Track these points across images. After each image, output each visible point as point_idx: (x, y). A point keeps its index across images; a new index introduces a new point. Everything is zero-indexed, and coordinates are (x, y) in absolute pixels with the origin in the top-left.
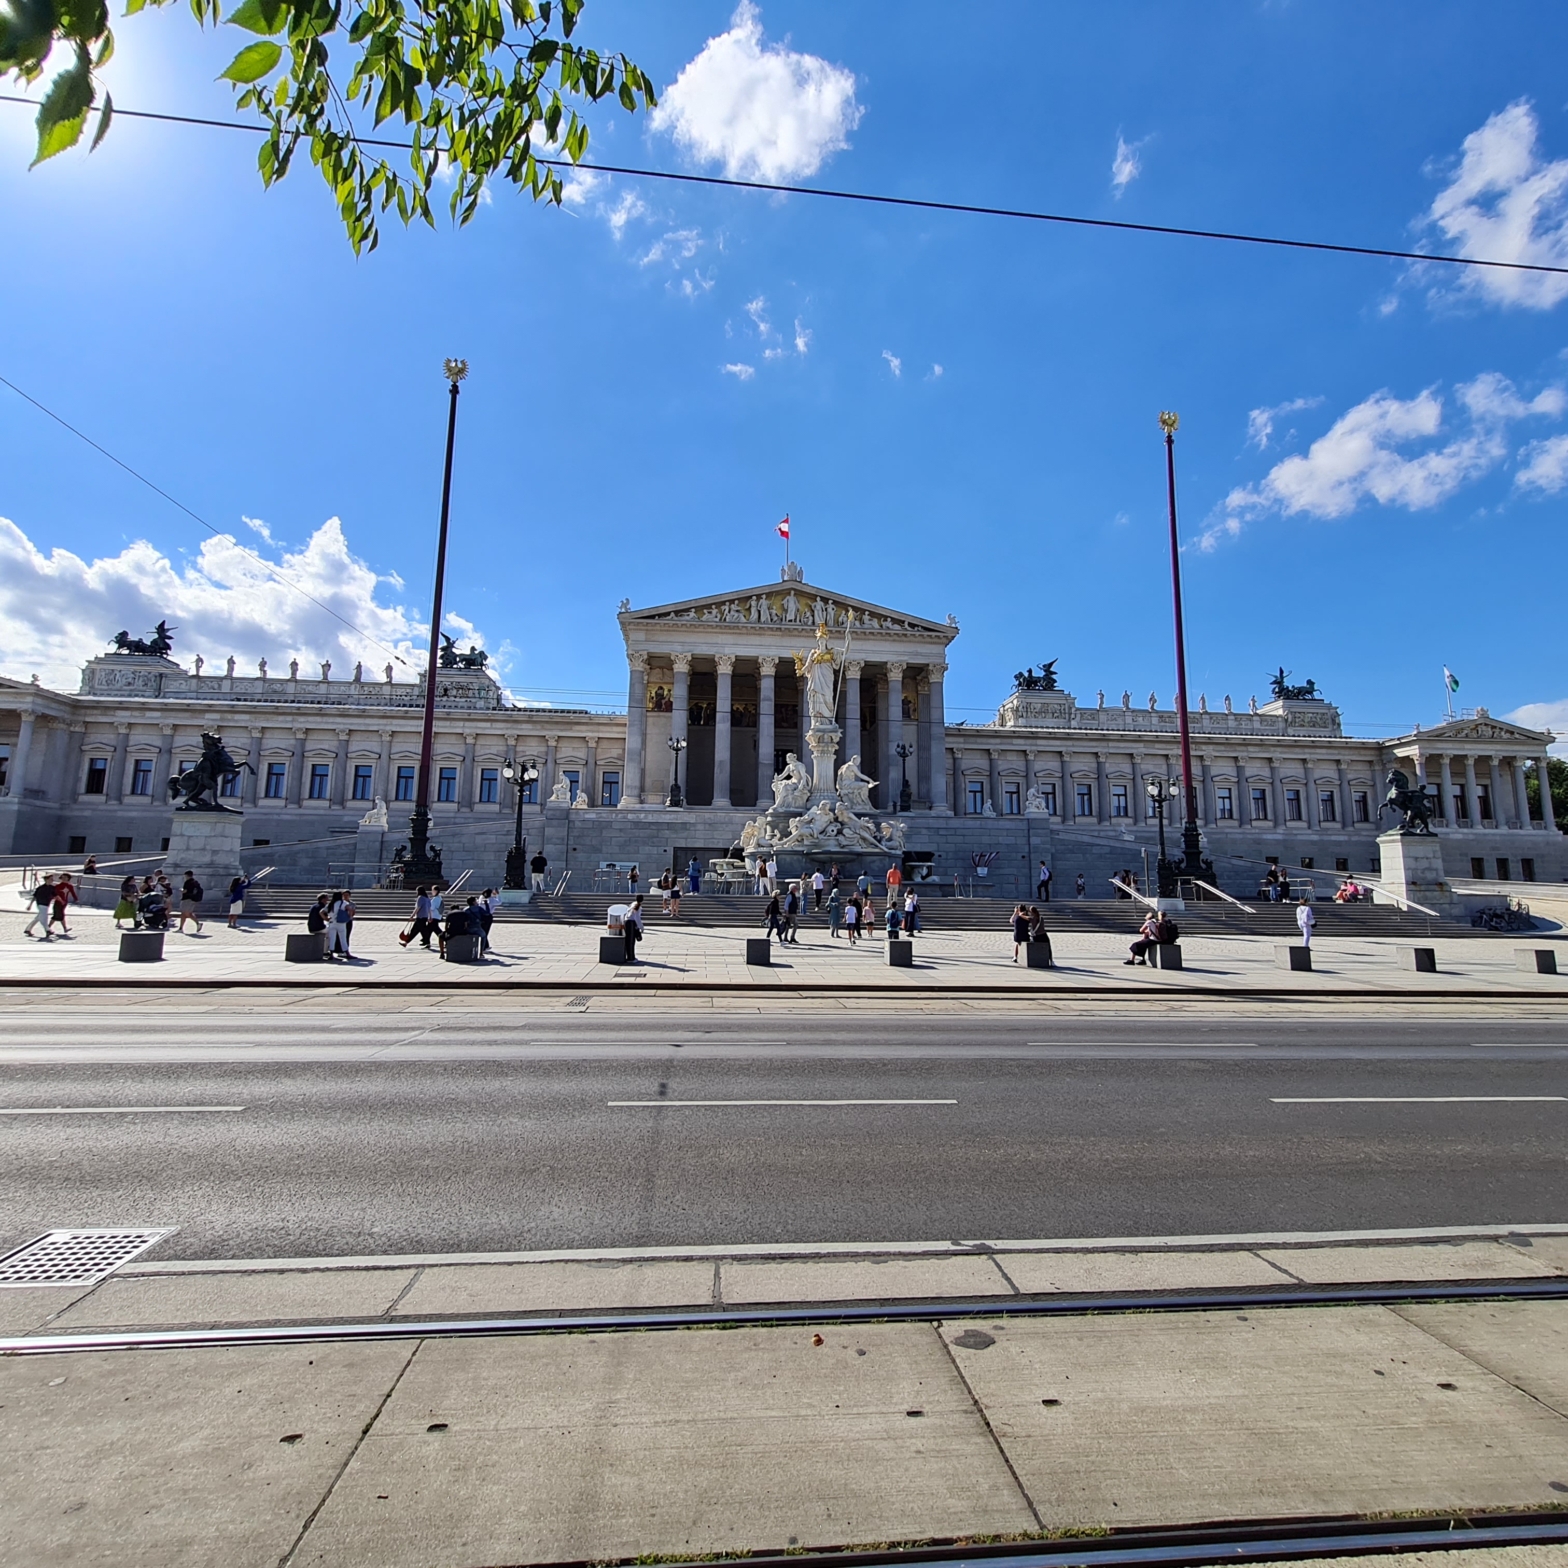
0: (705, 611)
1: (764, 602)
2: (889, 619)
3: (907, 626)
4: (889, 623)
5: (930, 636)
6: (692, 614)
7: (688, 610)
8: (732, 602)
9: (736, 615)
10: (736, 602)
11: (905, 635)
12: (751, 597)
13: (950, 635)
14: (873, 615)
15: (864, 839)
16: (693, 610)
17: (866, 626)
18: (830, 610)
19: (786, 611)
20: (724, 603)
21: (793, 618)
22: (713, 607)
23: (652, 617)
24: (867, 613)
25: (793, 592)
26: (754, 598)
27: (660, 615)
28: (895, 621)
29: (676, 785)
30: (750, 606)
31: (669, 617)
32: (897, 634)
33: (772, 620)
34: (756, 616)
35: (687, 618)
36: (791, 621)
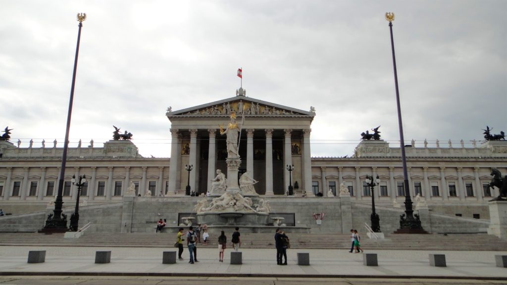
0: (203, 110)
1: (229, 106)
2: (284, 110)
3: (292, 113)
4: (284, 112)
5: (302, 117)
7: (196, 110)
8: (215, 106)
11: (291, 117)
13: (312, 116)
14: (277, 109)
15: (246, 207)
17: (273, 114)
18: (257, 107)
19: (238, 108)
23: (181, 114)
25: (241, 101)
26: (224, 104)
27: (184, 113)
28: (286, 111)
29: (188, 186)
30: (223, 108)
31: (188, 114)
32: (287, 117)
34: (225, 112)
35: (195, 114)
36: (241, 113)
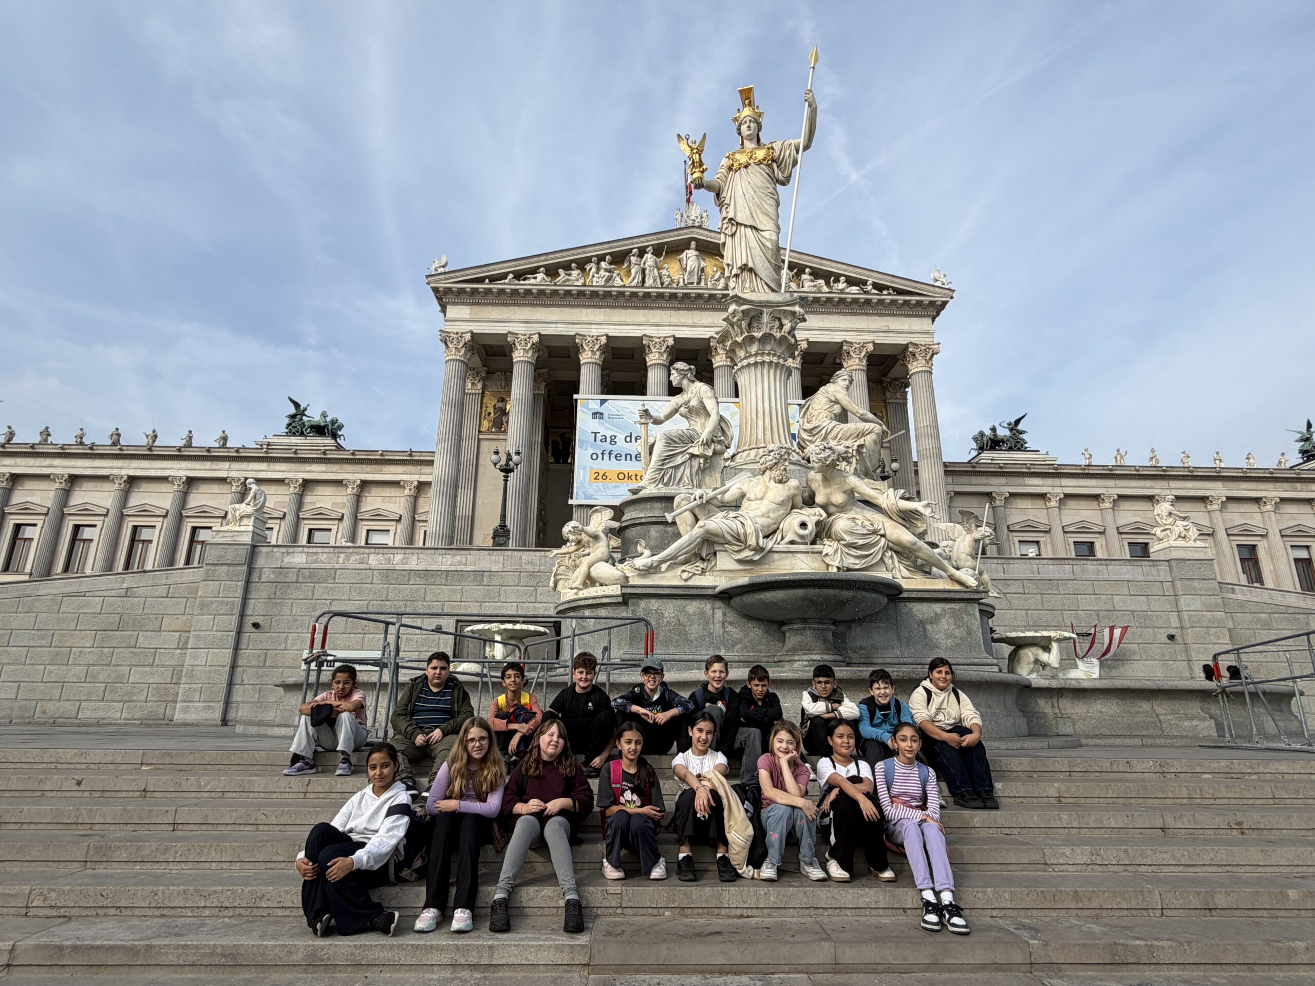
0: (561, 271)
1: (649, 258)
2: (842, 279)
3: (870, 287)
4: (841, 285)
5: (906, 303)
6: (540, 276)
8: (601, 258)
9: (607, 274)
10: (608, 258)
11: (868, 302)
12: (629, 251)
13: (939, 299)
14: (817, 274)
16: (542, 269)
19: (684, 270)
21: (696, 281)
22: (573, 265)
23: (481, 280)
24: (807, 270)
25: (693, 244)
26: (635, 251)
27: (491, 278)
28: (851, 281)
29: (503, 526)
30: (630, 265)
31: (507, 281)
33: (662, 284)
34: (639, 278)
36: (693, 283)
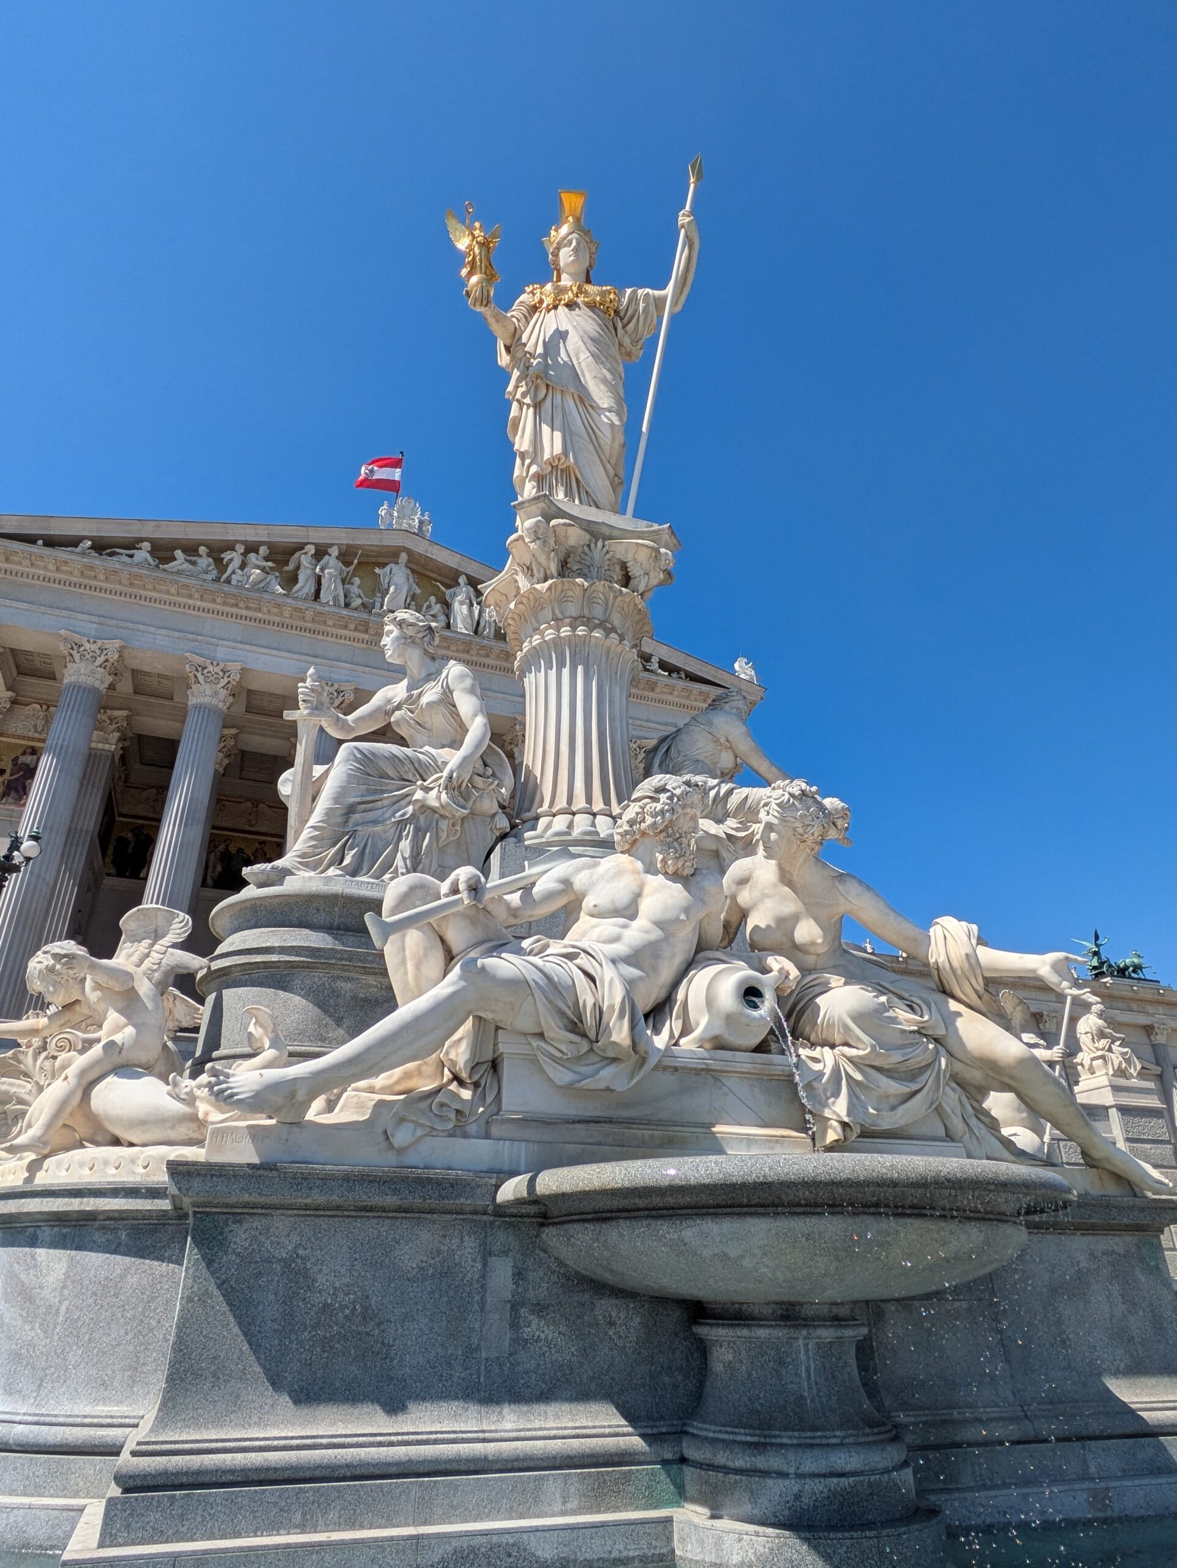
0: (178, 553)
1: (331, 563)
3: (655, 666)
5: (702, 695)
6: (142, 554)
7: (131, 545)
8: (252, 548)
9: (259, 576)
10: (263, 550)
11: (651, 685)
12: (300, 547)
16: (146, 543)
19: (384, 591)
20: (230, 546)
22: (202, 550)
23: (27, 540)
25: (404, 557)
26: (309, 547)
27: (51, 542)
30: (298, 568)
33: (347, 605)
34: (310, 589)
